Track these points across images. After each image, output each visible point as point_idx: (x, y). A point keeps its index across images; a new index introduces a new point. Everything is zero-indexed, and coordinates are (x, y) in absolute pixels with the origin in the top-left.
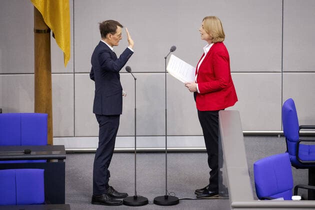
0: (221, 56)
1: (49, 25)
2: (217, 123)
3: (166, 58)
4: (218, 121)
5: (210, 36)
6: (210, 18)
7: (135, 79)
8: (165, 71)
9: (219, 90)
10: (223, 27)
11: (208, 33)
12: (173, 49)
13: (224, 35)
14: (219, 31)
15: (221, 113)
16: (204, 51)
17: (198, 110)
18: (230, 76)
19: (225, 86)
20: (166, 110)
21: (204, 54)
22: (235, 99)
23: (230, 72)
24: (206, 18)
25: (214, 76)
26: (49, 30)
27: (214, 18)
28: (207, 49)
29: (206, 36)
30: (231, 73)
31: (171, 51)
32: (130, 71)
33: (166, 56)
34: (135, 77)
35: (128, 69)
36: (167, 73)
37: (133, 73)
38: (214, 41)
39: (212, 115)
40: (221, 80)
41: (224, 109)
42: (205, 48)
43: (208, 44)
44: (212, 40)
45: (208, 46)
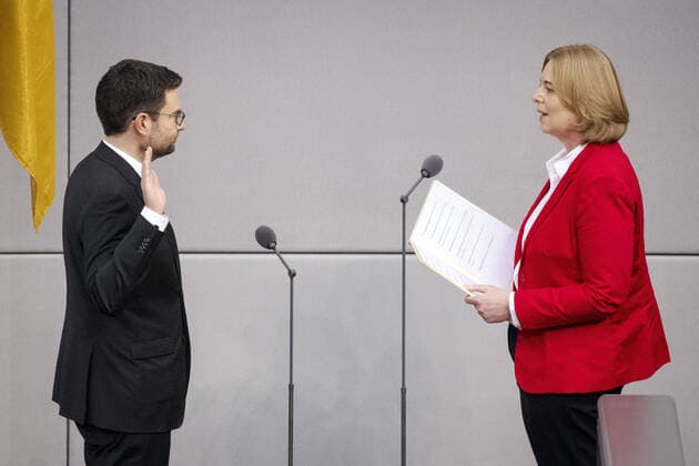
2: (592, 442)
3: (404, 201)
4: (595, 431)
5: (581, 119)
6: (574, 51)
7: (292, 275)
8: (400, 248)
9: (589, 319)
11: (573, 108)
12: (431, 169)
13: (627, 112)
15: (606, 404)
16: (547, 173)
17: (521, 390)
19: (614, 305)
20: (404, 390)
21: (547, 187)
22: (661, 357)
25: (577, 269)
28: (559, 167)
29: (564, 118)
31: (423, 176)
32: (274, 248)
33: (405, 194)
34: (291, 268)
35: (266, 239)
36: (407, 257)
37: (283, 256)
38: (592, 135)
39: (574, 409)
40: (600, 283)
41: (618, 390)
42: (553, 162)
43: (564, 150)
44: (583, 132)
45: (565, 154)
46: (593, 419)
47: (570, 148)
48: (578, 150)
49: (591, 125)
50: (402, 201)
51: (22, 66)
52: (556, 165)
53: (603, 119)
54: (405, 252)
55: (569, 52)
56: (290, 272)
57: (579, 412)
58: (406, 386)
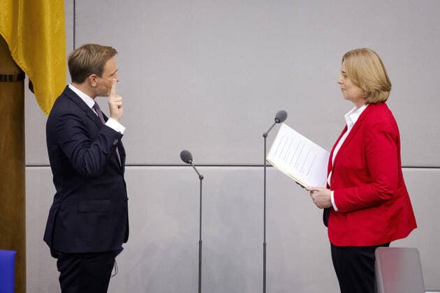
0: (384, 133)
1: (22, 64)
2: (372, 274)
3: (265, 136)
4: (374, 267)
5: (364, 91)
6: (356, 52)
7: (201, 178)
8: (263, 163)
9: (375, 204)
10: (386, 68)
12: (280, 118)
13: (390, 85)
14: (380, 77)
15: (379, 252)
16: (345, 121)
17: (332, 245)
18: (400, 174)
19: (389, 194)
20: (265, 245)
21: (346, 129)
22: (412, 224)
23: (399, 167)
24: (347, 56)
25: (367, 174)
26: (21, 76)
27: (364, 51)
28: (352, 117)
30: (403, 169)
31: (276, 122)
32: (191, 163)
33: (266, 132)
34: (201, 174)
35: (186, 158)
36: (267, 168)
37: (196, 167)
38: (371, 99)
39: (363, 255)
40: (382, 183)
41: (387, 245)
42: (349, 115)
43: (355, 108)
44: (365, 98)
45: (355, 110)
46: (372, 261)
47: (359, 107)
48: (363, 108)
49: (370, 93)
50: (264, 136)
51: (47, 60)
52: (351, 116)
53: (376, 90)
54: (266, 165)
55: (353, 54)
56: (200, 176)
57: (365, 257)
58: (266, 242)
